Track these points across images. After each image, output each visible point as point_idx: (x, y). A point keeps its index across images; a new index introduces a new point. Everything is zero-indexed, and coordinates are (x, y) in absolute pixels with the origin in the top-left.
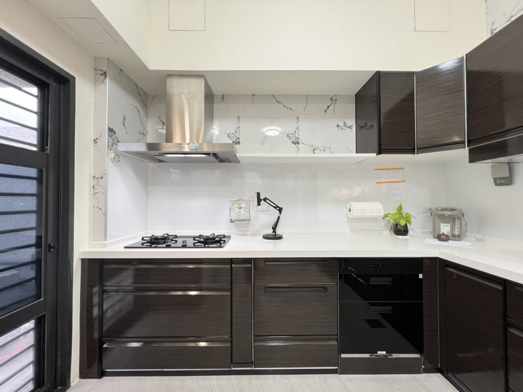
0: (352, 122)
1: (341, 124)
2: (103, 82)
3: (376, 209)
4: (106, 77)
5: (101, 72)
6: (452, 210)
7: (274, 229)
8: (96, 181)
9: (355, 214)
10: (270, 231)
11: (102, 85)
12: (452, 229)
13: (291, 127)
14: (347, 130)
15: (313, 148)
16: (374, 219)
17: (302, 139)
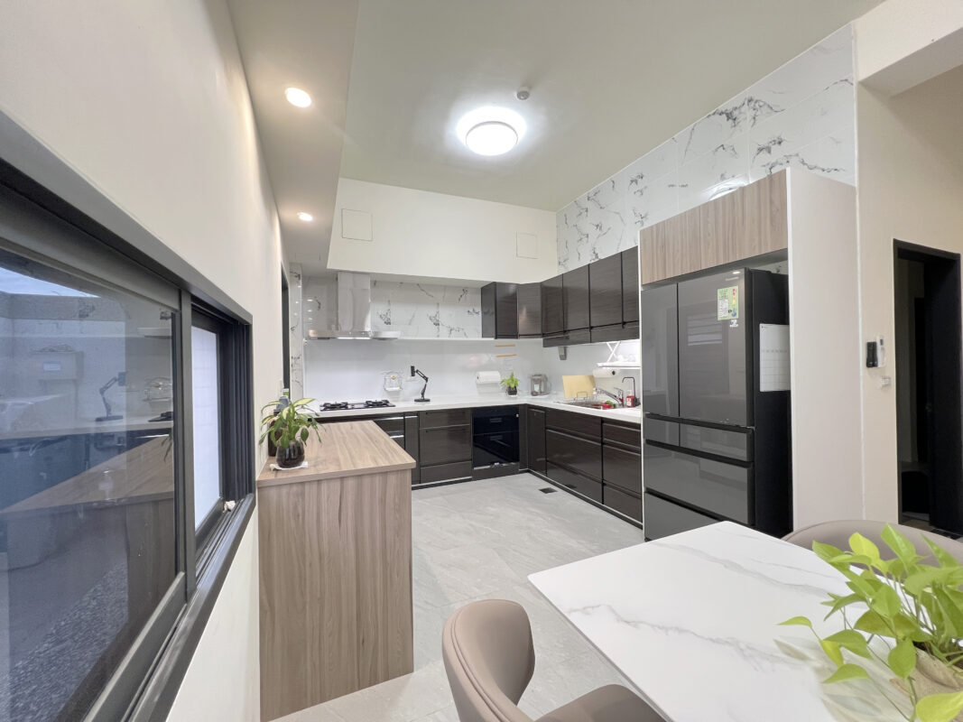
0: (479, 309)
1: (471, 310)
2: (297, 282)
3: (495, 376)
4: (300, 279)
5: (296, 275)
6: (540, 375)
7: (423, 394)
8: (294, 361)
9: (482, 380)
10: (420, 397)
11: (297, 285)
12: (540, 388)
13: (432, 311)
14: (475, 315)
15: (450, 331)
16: (495, 384)
17: (442, 321)
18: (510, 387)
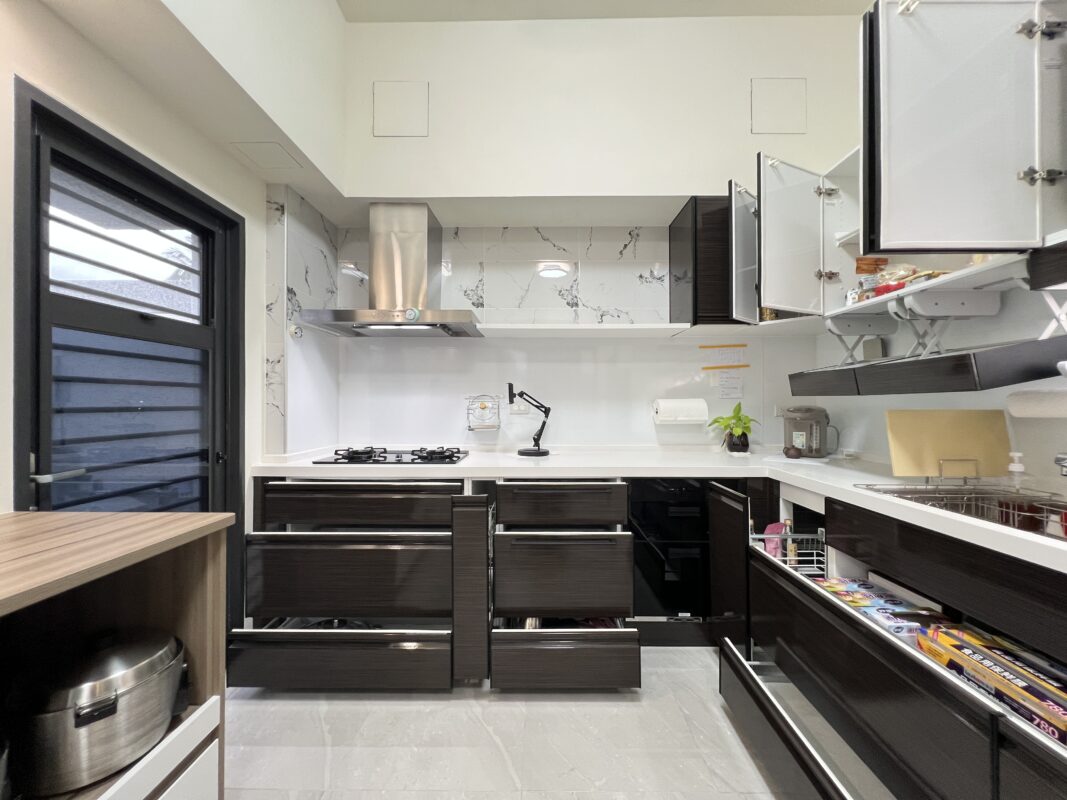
0: (664, 271)
1: (647, 274)
2: (279, 220)
3: (696, 409)
4: (283, 213)
5: (276, 206)
6: (808, 410)
7: (537, 441)
8: (270, 366)
9: (666, 417)
10: (530, 445)
11: (278, 225)
12: (809, 440)
14: (656, 284)
15: (601, 313)
16: (698, 427)
17: (582, 297)
18: (731, 435)
